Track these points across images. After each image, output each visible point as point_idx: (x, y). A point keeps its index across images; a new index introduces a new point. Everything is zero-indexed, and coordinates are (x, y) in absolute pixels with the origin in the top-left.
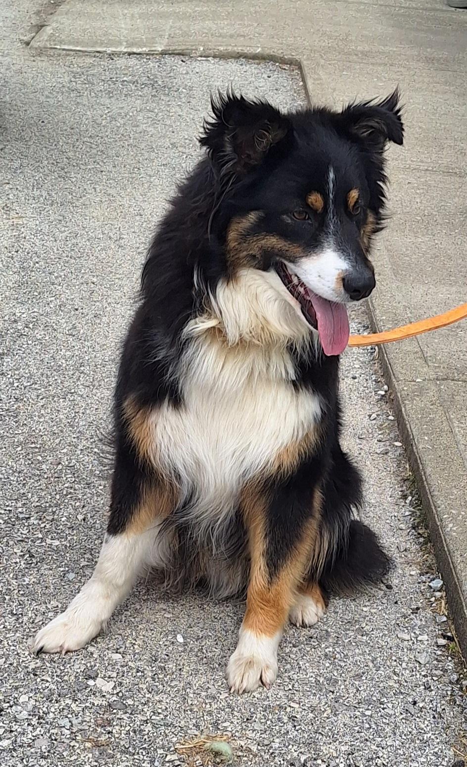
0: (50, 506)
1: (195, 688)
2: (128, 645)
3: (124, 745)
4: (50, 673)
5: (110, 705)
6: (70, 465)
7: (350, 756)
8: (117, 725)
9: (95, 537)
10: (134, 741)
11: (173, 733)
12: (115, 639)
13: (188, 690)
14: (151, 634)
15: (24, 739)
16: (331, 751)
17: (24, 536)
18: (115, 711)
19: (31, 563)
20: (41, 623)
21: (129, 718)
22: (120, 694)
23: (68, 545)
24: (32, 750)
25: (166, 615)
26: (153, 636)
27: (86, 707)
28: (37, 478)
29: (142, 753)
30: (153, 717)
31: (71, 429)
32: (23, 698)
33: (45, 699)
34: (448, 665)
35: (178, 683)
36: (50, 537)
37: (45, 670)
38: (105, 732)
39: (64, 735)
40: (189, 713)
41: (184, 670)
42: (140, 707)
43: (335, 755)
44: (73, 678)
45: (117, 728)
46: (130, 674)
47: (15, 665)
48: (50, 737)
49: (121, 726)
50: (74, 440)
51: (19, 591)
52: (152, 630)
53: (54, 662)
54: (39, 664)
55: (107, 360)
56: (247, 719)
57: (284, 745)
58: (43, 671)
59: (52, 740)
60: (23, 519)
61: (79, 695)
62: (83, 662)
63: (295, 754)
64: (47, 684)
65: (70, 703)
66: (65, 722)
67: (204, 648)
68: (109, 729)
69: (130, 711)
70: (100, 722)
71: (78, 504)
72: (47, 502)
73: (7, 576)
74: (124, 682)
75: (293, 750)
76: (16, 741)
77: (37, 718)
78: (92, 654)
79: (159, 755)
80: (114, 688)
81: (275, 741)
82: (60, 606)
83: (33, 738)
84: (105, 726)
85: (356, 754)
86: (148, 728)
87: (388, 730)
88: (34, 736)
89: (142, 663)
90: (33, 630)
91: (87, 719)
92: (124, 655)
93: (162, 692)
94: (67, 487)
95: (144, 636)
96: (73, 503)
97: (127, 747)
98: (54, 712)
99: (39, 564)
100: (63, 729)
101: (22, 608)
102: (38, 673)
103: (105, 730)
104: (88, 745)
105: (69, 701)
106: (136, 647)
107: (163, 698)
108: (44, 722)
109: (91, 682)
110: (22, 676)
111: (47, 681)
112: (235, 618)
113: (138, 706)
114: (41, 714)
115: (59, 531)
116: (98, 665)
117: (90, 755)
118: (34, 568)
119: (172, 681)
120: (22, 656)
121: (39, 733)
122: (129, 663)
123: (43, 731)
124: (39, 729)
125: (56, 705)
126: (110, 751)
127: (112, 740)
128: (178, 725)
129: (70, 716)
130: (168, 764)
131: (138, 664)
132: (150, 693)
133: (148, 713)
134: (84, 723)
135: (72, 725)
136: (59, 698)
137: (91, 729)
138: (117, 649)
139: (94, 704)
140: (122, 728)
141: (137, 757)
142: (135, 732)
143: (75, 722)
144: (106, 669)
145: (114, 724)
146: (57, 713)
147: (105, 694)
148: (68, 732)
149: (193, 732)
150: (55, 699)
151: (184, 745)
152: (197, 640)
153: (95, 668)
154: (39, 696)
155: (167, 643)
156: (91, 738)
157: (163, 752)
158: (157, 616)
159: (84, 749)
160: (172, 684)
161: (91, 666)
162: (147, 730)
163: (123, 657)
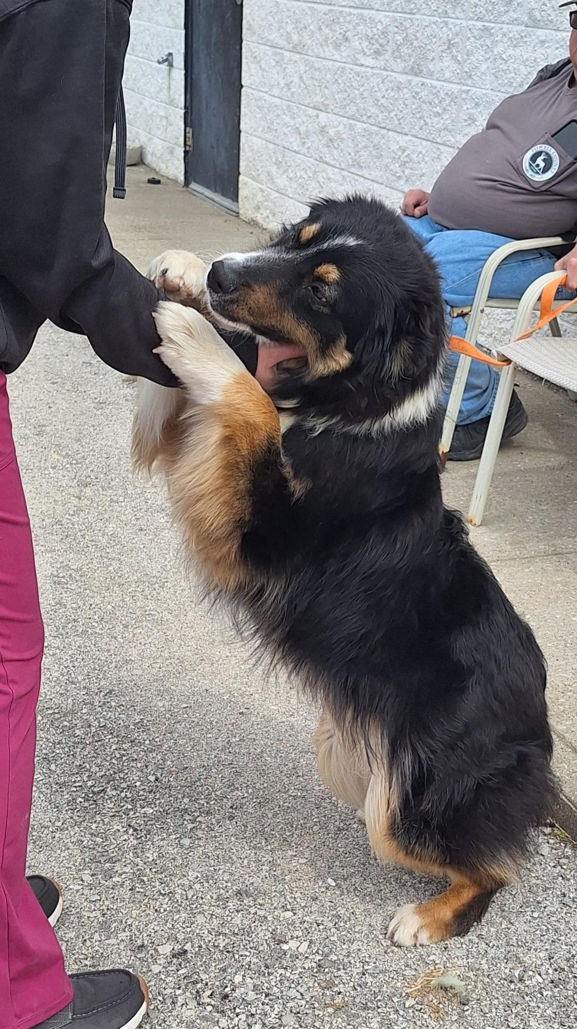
0: (115, 773)
2: (290, 901)
3: (360, 1002)
4: (242, 947)
5: (319, 966)
6: (102, 725)
7: (552, 961)
8: (339, 983)
9: (180, 796)
10: (366, 995)
11: (393, 978)
12: (274, 896)
13: (375, 932)
14: (302, 884)
15: (271, 1019)
16: (534, 960)
17: (113, 810)
18: (327, 970)
19: (141, 837)
20: (195, 897)
21: (346, 973)
22: (320, 952)
23: (162, 810)
25: (300, 861)
26: (305, 885)
27: (300, 973)
28: (82, 746)
29: (382, 1005)
30: (366, 967)
31: (74, 686)
32: (238, 979)
33: (257, 974)
34: (567, 852)
35: (360, 928)
36: (138, 806)
37: (235, 945)
39: (302, 1006)
40: (391, 954)
41: (357, 913)
42: (346, 960)
43: (540, 963)
44: (265, 945)
45: (342, 986)
46: (313, 929)
47: (204, 946)
48: (291, 1011)
49: (344, 983)
50: (85, 697)
51: (151, 869)
52: (299, 880)
53: (237, 934)
54: (227, 941)
55: (53, 604)
56: (445, 948)
57: (492, 964)
58: (234, 947)
59: (295, 1014)
60: (99, 792)
61: (284, 962)
62: (264, 928)
63: (507, 971)
64: (248, 959)
65: (284, 972)
66: (293, 993)
67: (357, 886)
68: (335, 989)
69: (341, 967)
70: (324, 985)
71: (139, 765)
72: (109, 770)
73: (128, 856)
74: (314, 938)
75: (503, 968)
77: (264, 995)
78: (265, 917)
79: (397, 1004)
80: (309, 947)
81: (482, 962)
82: (199, 875)
83: (277, 1017)
84: (331, 988)
85: (556, 958)
86: (369, 979)
87: (562, 927)
88: (277, 1015)
89: (316, 915)
90: (194, 906)
91: (310, 984)
92: (294, 912)
93: (354, 940)
94: (116, 749)
95: (297, 887)
96: (134, 765)
97: (364, 1003)
98: (276, 986)
99: (148, 836)
100: (296, 1000)
101: (167, 886)
102: (230, 950)
103: (333, 992)
104: (330, 1010)
105: (282, 971)
106: (298, 900)
107: (358, 945)
108: (274, 997)
109: (285, 947)
110: (219, 956)
111: (246, 956)
112: (362, 849)
113: (343, 960)
114: (266, 991)
115: (143, 798)
116: (278, 927)
117: (340, 1020)
118: (146, 841)
119: (355, 927)
120: (204, 935)
121: (279, 1010)
122: (305, 918)
123: (281, 1007)
124: (276, 1006)
125: (271, 977)
126: (353, 1011)
127: (346, 999)
128: (391, 969)
129: (293, 986)
130: (411, 1011)
131: (313, 917)
132: (344, 944)
133: (358, 966)
134: (311, 989)
135: (302, 995)
136: (270, 971)
137: (321, 994)
138: (283, 907)
139: (304, 969)
140: (347, 986)
141: (379, 1010)
142: (361, 987)
143: (302, 990)
144: (289, 930)
145: (336, 983)
146: (279, 986)
147: (307, 955)
148: (303, 1002)
149: (409, 972)
150: (266, 971)
151: (411, 988)
152: (345, 880)
153: (279, 931)
154: (250, 973)
155: (323, 889)
156: (327, 1002)
157: (398, 1000)
158: (294, 864)
159: (330, 1016)
160: (357, 930)
161: (274, 930)
162: (369, 981)
163: (295, 914)
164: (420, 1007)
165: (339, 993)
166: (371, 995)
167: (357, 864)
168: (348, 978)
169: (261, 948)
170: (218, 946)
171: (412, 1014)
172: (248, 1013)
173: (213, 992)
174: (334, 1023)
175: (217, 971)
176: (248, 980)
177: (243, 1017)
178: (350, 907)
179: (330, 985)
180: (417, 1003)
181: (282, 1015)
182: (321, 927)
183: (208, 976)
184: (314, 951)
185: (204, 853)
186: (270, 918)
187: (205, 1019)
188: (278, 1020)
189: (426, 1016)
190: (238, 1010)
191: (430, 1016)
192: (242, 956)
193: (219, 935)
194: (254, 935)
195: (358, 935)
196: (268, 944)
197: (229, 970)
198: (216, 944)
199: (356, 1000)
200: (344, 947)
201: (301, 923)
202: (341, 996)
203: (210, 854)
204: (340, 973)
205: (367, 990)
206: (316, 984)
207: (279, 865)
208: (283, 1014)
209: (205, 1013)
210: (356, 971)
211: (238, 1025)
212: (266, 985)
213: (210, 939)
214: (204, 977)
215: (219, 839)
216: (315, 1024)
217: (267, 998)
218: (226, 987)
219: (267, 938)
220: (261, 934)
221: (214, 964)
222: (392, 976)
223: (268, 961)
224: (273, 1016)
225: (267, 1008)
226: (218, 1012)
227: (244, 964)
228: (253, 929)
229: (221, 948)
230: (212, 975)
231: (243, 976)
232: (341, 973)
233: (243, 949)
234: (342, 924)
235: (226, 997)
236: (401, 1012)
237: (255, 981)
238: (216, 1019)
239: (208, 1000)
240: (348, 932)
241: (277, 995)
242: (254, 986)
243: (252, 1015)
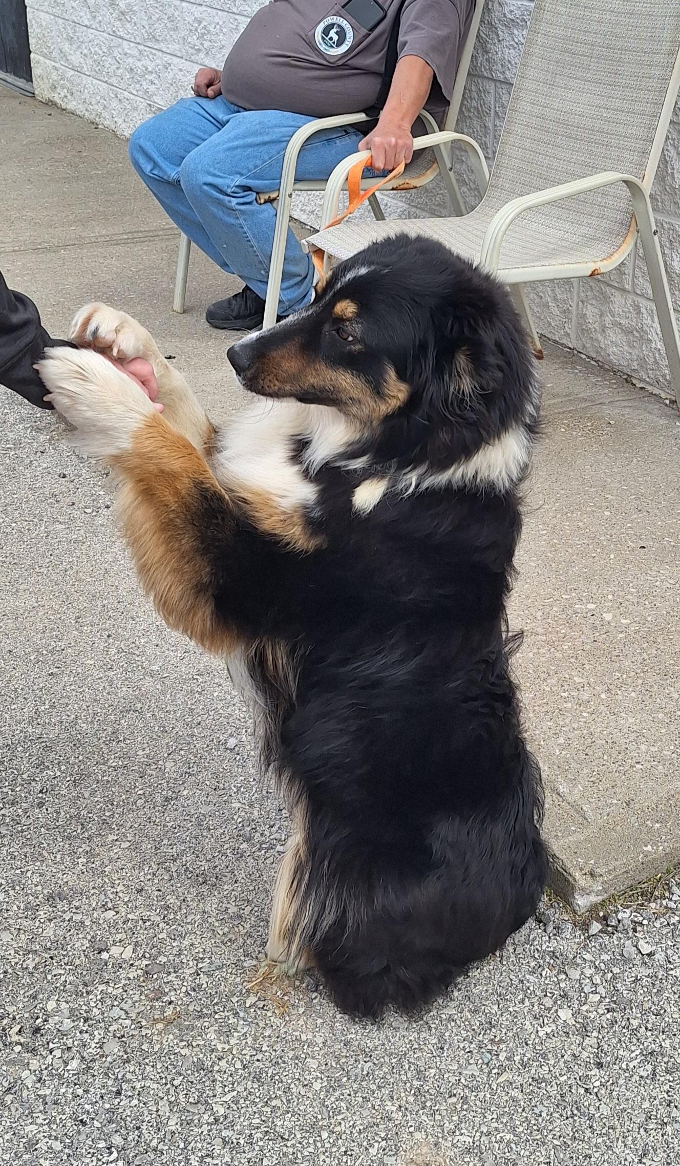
1: (215, 915)
2: (111, 897)
3: (194, 1010)
4: (55, 964)
5: (147, 973)
8: (170, 990)
10: (200, 999)
11: (231, 973)
12: (93, 895)
13: (210, 920)
14: (124, 874)
15: (90, 1050)
18: (155, 976)
21: (177, 977)
22: (147, 955)
24: (109, 1059)
25: (122, 846)
26: (128, 875)
27: (124, 985)
29: (219, 1009)
30: (200, 965)
32: (51, 1005)
33: (74, 996)
35: (193, 917)
37: (47, 963)
38: (164, 1004)
39: (127, 1027)
40: (229, 944)
41: (189, 899)
42: (177, 960)
44: (83, 958)
45: (173, 993)
46: (139, 928)
47: (10, 971)
48: (114, 1035)
49: (175, 990)
52: (122, 869)
53: (50, 949)
54: (37, 959)
58: (46, 966)
59: (119, 1038)
61: (105, 974)
62: (80, 936)
64: (63, 978)
65: (105, 989)
66: (116, 1012)
67: (188, 865)
68: (165, 999)
69: (172, 970)
70: (152, 995)
74: (140, 939)
76: (83, 1058)
77: (82, 1020)
78: (82, 923)
79: (236, 1004)
80: (134, 951)
83: (98, 1046)
84: (160, 998)
86: (204, 979)
88: (97, 1043)
89: (141, 910)
91: (136, 998)
92: (116, 910)
93: (186, 934)
95: (119, 879)
97: (199, 1010)
98: (96, 1007)
100: (120, 1021)
102: (42, 970)
103: (163, 1002)
104: (160, 1026)
105: (102, 987)
106: (121, 894)
107: (191, 939)
108: (94, 1022)
109: (106, 956)
110: (28, 980)
111: (60, 974)
112: (193, 820)
113: (174, 960)
114: (85, 1015)
116: (98, 932)
117: (171, 1037)
119: (186, 917)
120: (10, 957)
121: (100, 1037)
122: (129, 916)
123: (102, 1033)
124: (96, 1033)
125: (90, 997)
126: (187, 1023)
127: (178, 1009)
128: (229, 963)
129: (116, 1003)
130: (252, 1010)
131: (137, 914)
132: (175, 939)
133: (191, 963)
134: (137, 1004)
135: (127, 1013)
136: (89, 989)
137: (149, 1007)
138: (104, 905)
139: (129, 979)
140: (179, 992)
141: (217, 1016)
142: (195, 990)
143: (126, 1007)
144: (110, 934)
145: (166, 990)
146: (100, 1006)
147: (131, 962)
148: (128, 1022)
149: (248, 963)
150: (84, 991)
151: (252, 982)
152: (175, 860)
153: (98, 937)
154: (66, 995)
155: (149, 877)
156: (156, 1017)
157: (237, 999)
158: (115, 851)
159: (160, 1034)
160: (189, 921)
161: (93, 937)
162: (204, 982)
163: (117, 913)
164: (263, 1003)
165: (171, 1003)
166: (207, 998)
167: (188, 838)
168: (180, 983)
169: (78, 962)
170: (26, 968)
171: (253, 1015)
172: (64, 1047)
173: (22, 1027)
174: (164, 1042)
175: (27, 999)
176: (64, 1005)
177: (57, 1053)
178: (181, 894)
179: (159, 994)
180: (259, 999)
181: (103, 1043)
182: (148, 924)
183: (15, 1008)
184: (140, 955)
185: (8, 853)
186: (87, 923)
187: (13, 1062)
188: (99, 1050)
189: (269, 1014)
190: (51, 1046)
191: (274, 1012)
192: (55, 976)
193: (28, 954)
194: (69, 946)
195: (190, 927)
196: (86, 956)
197: (41, 996)
198: (24, 966)
199: (189, 1008)
200: (174, 944)
201: (124, 923)
202: (171, 1006)
203: (16, 854)
204: (170, 978)
205: (201, 993)
206: (143, 997)
207: (99, 854)
208: (105, 1041)
209: (13, 1056)
210: (189, 972)
211: (52, 1065)
212: (84, 1007)
213: (17, 960)
214: (11, 1009)
215: (27, 833)
216: (143, 1047)
217: (86, 1025)
218: (38, 1018)
219: (84, 948)
220: (78, 945)
221: (22, 992)
222: (230, 971)
223: (87, 978)
224: (93, 1045)
225: (86, 1036)
226: (28, 1052)
227: (58, 985)
228: (68, 939)
229: (31, 970)
230: (21, 1005)
231: (58, 1000)
232: (172, 977)
233: (57, 967)
234: (172, 916)
235: (37, 1030)
236: (242, 1014)
237: (72, 1005)
238: (26, 1061)
239: (16, 1038)
240: (179, 925)
241: (97, 1018)
242: (70, 1012)
243: (69, 1049)
